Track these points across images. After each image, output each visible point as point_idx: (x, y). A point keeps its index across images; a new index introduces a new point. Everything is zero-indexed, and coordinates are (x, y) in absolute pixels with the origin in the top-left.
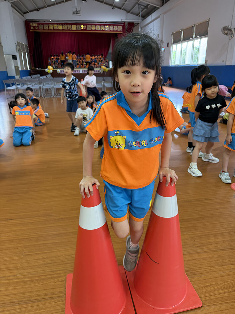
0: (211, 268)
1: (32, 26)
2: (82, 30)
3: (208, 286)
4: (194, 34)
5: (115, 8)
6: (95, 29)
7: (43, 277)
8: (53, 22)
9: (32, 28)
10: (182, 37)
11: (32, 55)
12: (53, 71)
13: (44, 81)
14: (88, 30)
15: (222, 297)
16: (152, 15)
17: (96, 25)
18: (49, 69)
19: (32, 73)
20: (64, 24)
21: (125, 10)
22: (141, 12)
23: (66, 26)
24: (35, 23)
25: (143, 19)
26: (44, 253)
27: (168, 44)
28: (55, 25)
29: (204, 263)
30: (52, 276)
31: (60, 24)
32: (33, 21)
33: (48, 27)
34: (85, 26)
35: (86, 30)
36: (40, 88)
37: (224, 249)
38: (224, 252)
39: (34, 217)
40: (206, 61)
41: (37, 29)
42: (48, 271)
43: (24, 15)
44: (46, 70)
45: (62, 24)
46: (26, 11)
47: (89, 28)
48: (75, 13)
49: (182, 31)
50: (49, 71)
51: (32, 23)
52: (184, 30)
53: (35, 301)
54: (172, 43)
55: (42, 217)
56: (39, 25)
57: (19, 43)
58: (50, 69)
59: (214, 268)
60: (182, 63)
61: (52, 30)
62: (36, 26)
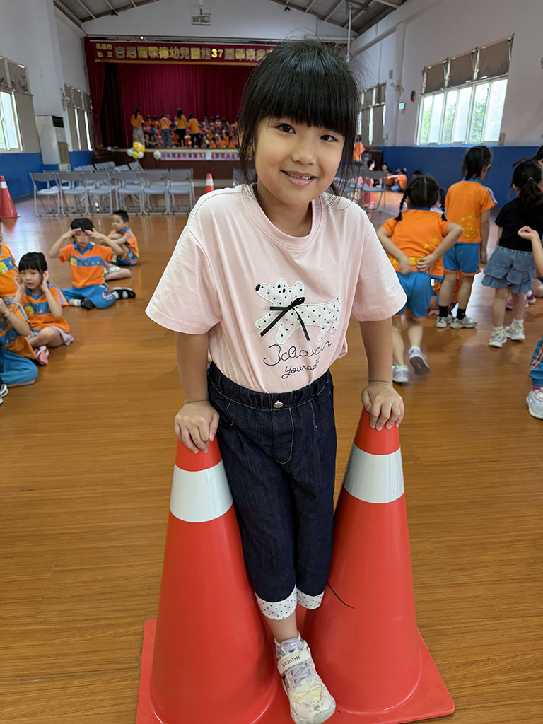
0: (482, 621)
1: (99, 50)
2: (213, 59)
3: (472, 663)
4: (476, 71)
5: (290, 8)
6: (243, 57)
7: (93, 624)
8: (147, 40)
9: (100, 54)
10: (447, 77)
11: (98, 117)
12: (145, 153)
13: (123, 176)
14: (227, 61)
15: (503, 691)
16: (377, 27)
17: (246, 48)
18: (135, 150)
19: (98, 157)
20: (173, 46)
21: (315, 13)
22: (352, 19)
23: (178, 50)
24: (107, 43)
25: (356, 34)
26: (99, 568)
27: (413, 93)
28: (151, 49)
29: (466, 610)
30: (114, 622)
31: (162, 45)
32: (103, 39)
33: (137, 52)
34: (221, 51)
35: (222, 59)
36: (113, 192)
37: (516, 579)
38: (516, 585)
39: (82, 487)
40: (502, 136)
41: (111, 56)
42: (104, 609)
43: (83, 25)
44: (130, 152)
45: (168, 46)
46: (86, 16)
47: (229, 54)
48: (198, 21)
49: (447, 63)
50: (135, 153)
51: (101, 43)
52: (451, 61)
53: (72, 676)
54: (423, 92)
55: (100, 487)
56: (115, 48)
57: (70, 88)
58: (138, 150)
59: (488, 623)
60: (446, 139)
61: (144, 59)
62: (108, 50)
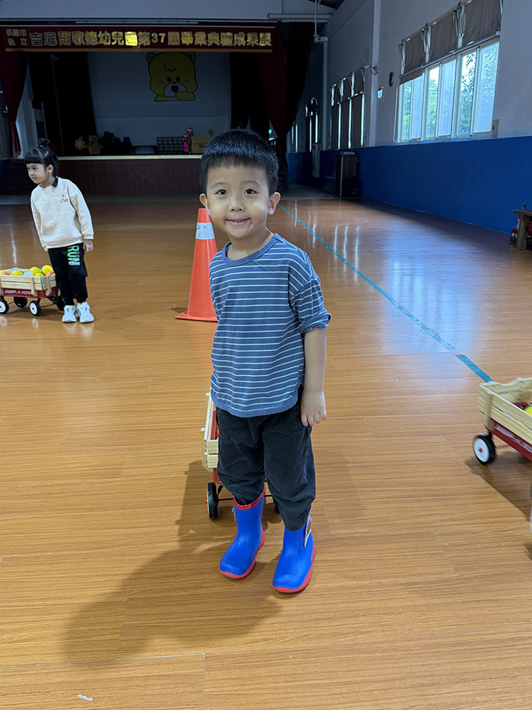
1: (11, 37)
2: (153, 45)
6: (192, 42)
9: (11, 42)
14: (172, 47)
17: (193, 30)
20: (103, 30)
23: (109, 34)
24: (19, 28)
25: (332, 10)
31: (90, 29)
32: (13, 23)
33: (57, 37)
34: (163, 35)
35: (165, 45)
41: (26, 44)
45: (96, 30)
47: (173, 38)
51: (12, 28)
56: (30, 35)
61: (67, 47)
62: (22, 37)
